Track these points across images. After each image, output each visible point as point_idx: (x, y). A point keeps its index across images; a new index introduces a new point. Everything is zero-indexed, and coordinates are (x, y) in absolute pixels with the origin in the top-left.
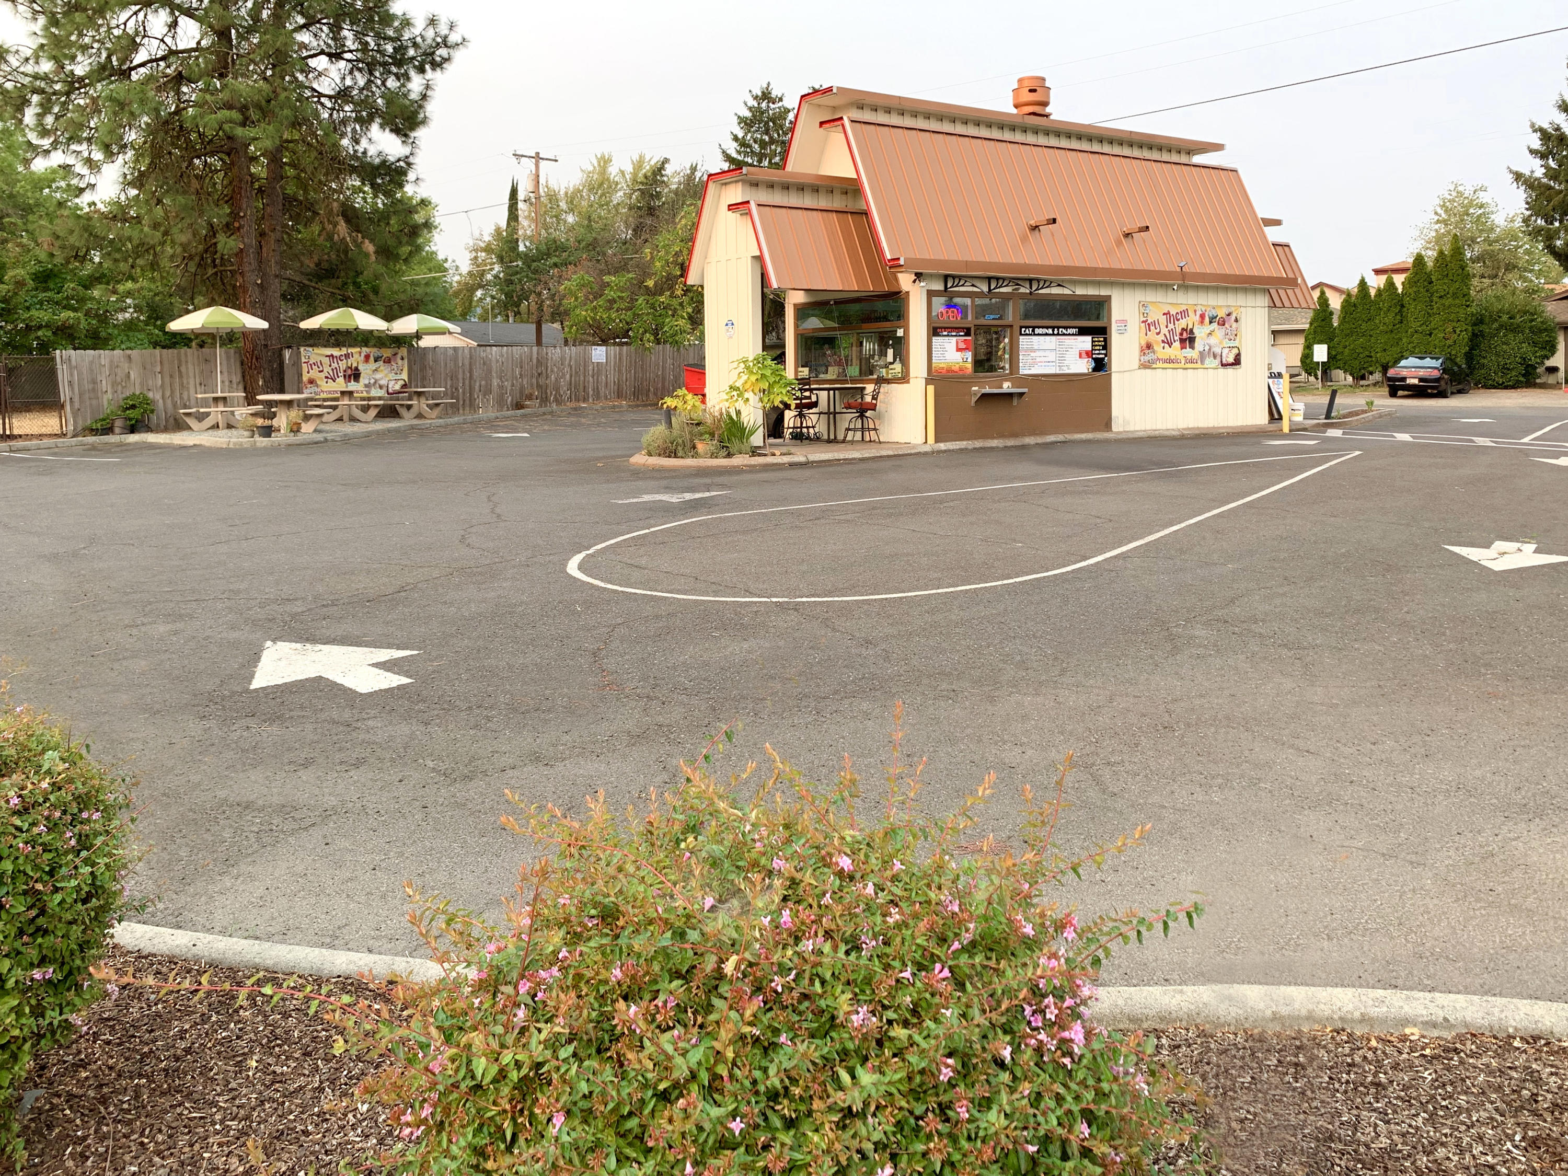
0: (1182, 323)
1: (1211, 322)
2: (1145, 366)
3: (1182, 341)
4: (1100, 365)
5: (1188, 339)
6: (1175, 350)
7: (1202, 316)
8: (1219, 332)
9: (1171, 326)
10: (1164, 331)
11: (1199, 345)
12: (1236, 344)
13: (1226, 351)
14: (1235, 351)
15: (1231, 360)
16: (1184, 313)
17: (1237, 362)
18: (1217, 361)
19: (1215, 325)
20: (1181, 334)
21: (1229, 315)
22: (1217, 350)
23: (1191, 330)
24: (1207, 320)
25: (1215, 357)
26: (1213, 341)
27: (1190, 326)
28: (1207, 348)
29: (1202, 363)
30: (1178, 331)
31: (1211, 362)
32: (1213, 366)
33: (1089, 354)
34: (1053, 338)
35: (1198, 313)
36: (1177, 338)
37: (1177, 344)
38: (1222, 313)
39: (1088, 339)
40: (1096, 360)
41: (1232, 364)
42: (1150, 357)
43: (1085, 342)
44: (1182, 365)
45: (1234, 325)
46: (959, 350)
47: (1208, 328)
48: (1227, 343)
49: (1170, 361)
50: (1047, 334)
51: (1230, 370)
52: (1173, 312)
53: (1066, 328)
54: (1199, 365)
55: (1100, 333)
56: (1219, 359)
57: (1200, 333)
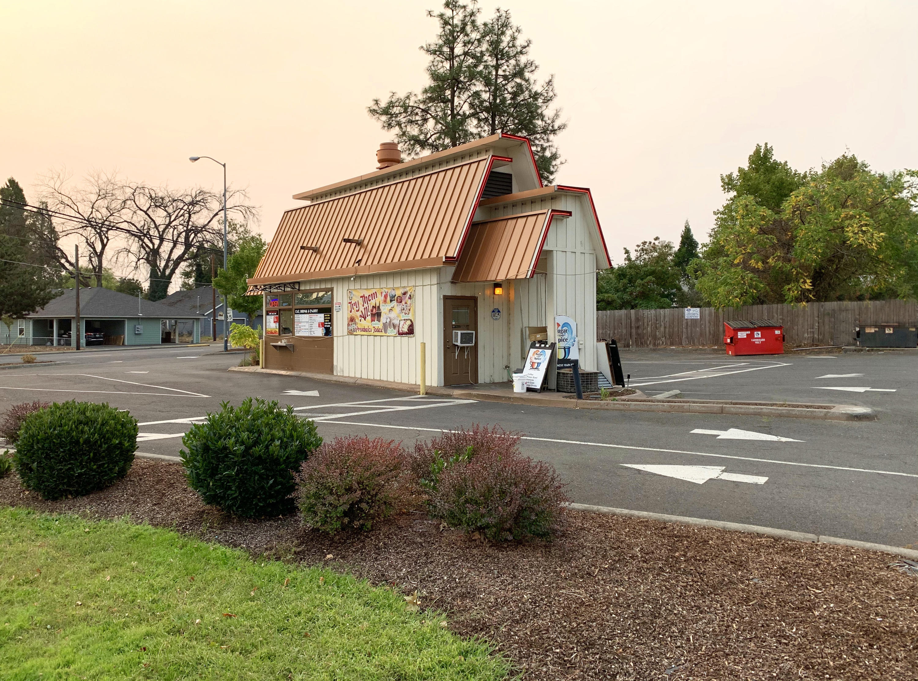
0: (373, 303)
1: (391, 301)
2: (350, 333)
3: (373, 315)
4: (328, 332)
5: (377, 314)
6: (367, 323)
7: (386, 297)
8: (397, 308)
9: (366, 305)
10: (362, 309)
11: (383, 319)
12: (410, 317)
13: (402, 323)
14: (409, 323)
15: (406, 330)
16: (374, 295)
17: (411, 331)
18: (396, 331)
19: (394, 303)
20: (372, 311)
21: (405, 294)
22: (396, 322)
23: (379, 307)
24: (388, 299)
25: (394, 326)
26: (393, 315)
27: (377, 305)
28: (389, 320)
29: (386, 332)
30: (370, 308)
31: (392, 332)
32: (393, 334)
33: (323, 324)
34: (308, 315)
35: (384, 294)
36: (369, 313)
37: (369, 318)
38: (399, 293)
39: (322, 315)
40: (326, 328)
41: (406, 334)
42: (353, 326)
43: (321, 318)
44: (372, 333)
45: (409, 302)
46: (275, 322)
47: (389, 305)
48: (403, 316)
49: (364, 330)
50: (305, 313)
51: (405, 339)
52: (367, 295)
53: (313, 309)
54: (383, 334)
55: (327, 311)
56: (397, 328)
57: (384, 309)
